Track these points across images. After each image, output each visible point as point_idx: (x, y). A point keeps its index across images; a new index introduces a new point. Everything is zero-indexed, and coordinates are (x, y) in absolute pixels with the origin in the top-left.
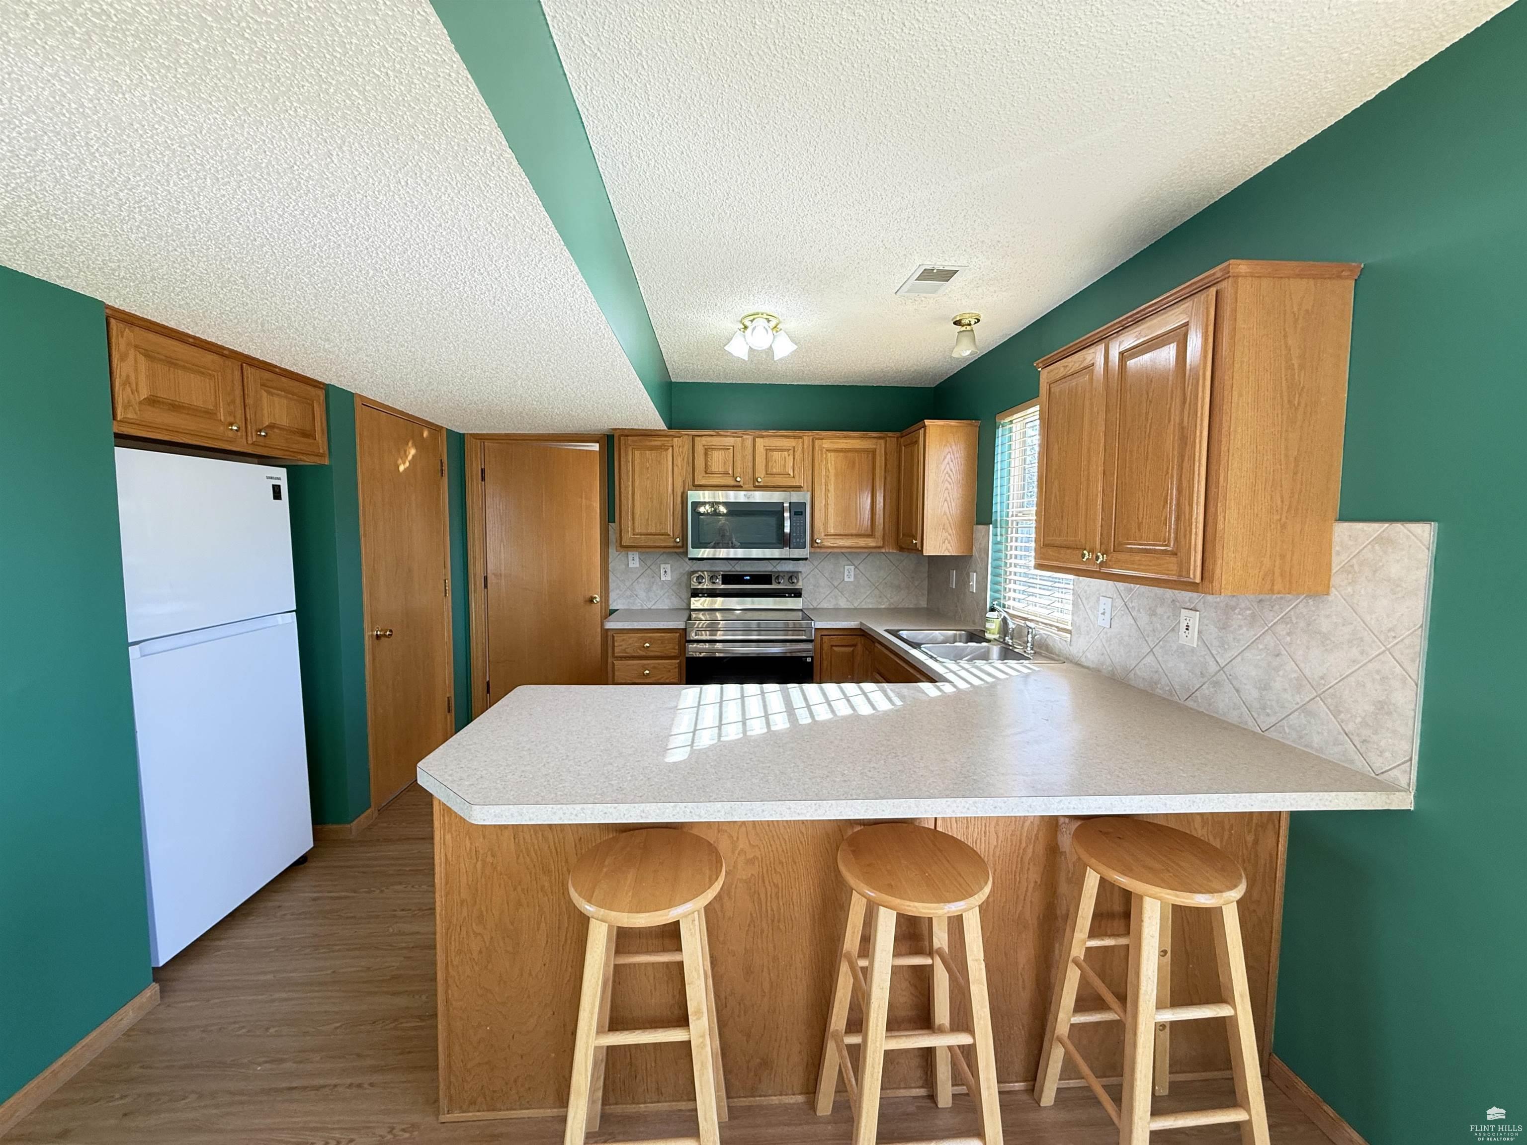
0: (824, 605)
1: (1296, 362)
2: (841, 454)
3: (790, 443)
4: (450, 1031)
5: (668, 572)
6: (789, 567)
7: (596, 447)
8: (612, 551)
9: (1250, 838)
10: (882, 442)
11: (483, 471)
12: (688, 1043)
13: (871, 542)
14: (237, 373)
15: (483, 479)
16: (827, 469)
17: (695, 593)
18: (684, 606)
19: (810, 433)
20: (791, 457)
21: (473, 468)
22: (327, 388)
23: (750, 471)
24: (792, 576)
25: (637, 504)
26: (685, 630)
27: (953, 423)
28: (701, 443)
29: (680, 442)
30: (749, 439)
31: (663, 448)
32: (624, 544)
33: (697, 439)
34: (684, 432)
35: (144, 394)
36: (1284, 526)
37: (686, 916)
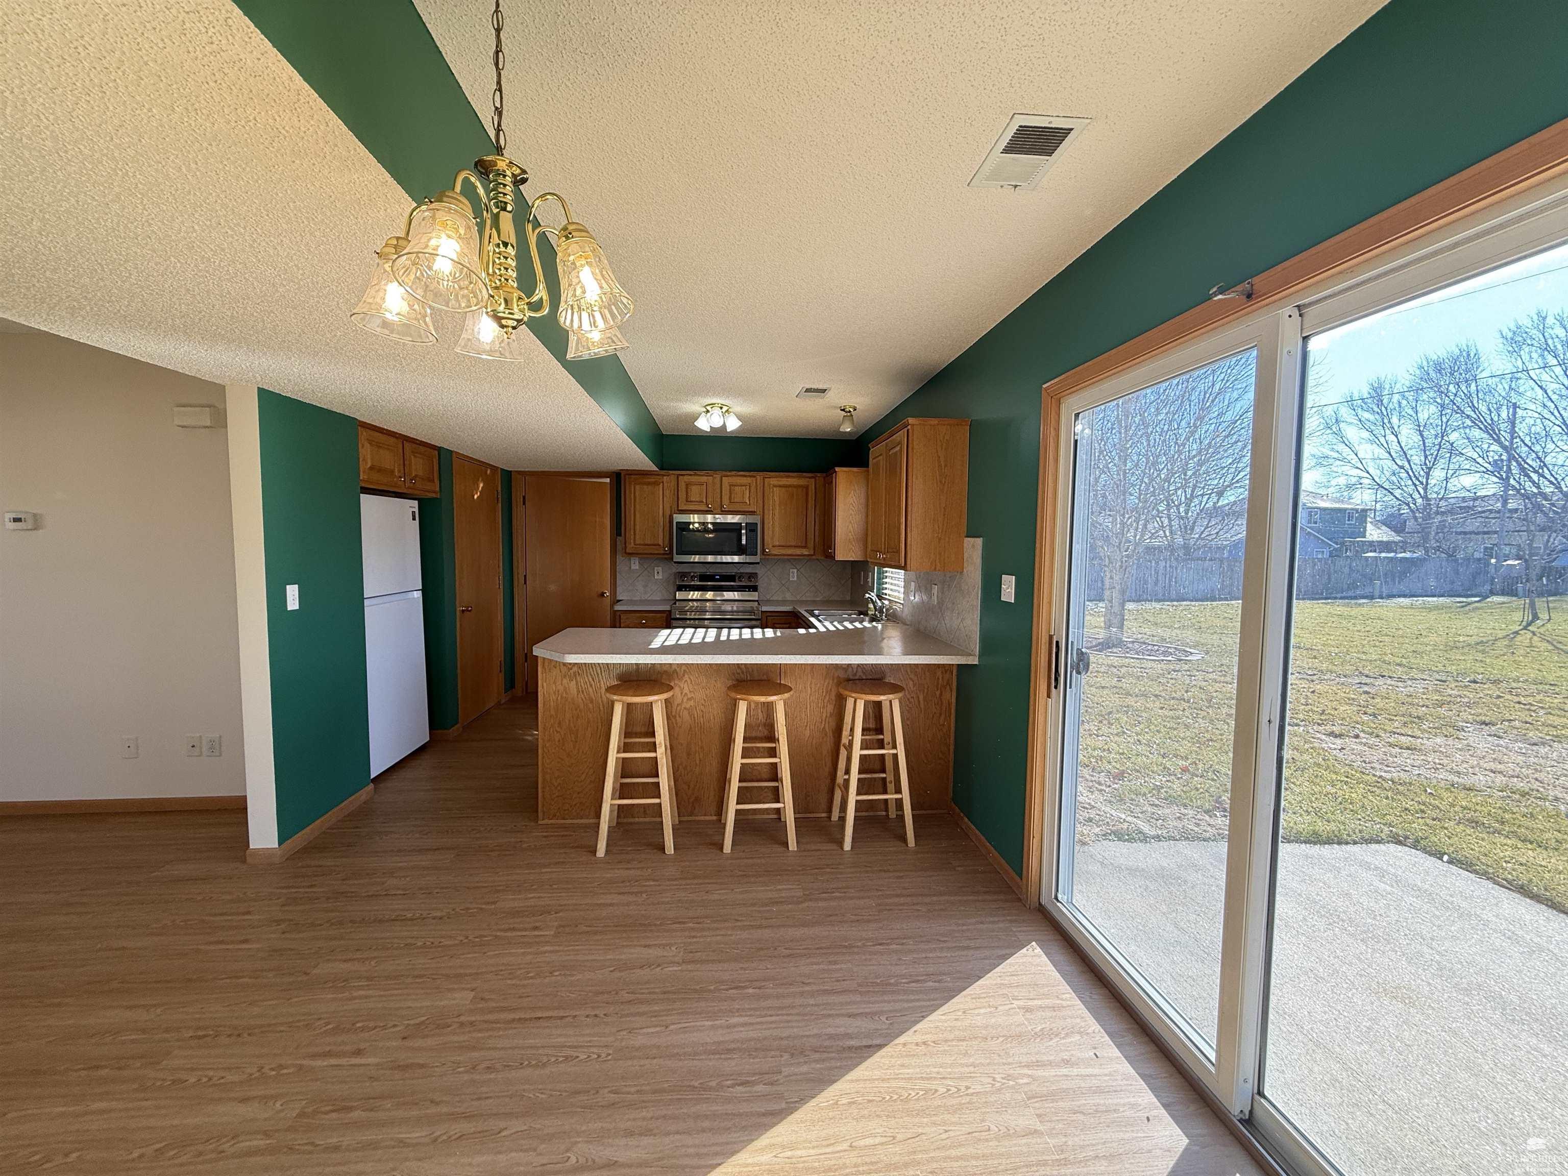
0: (775, 598)
1: (943, 463)
2: (784, 489)
3: (749, 480)
4: (544, 780)
5: (660, 573)
6: (749, 569)
7: (608, 480)
8: (619, 558)
9: (938, 693)
10: (813, 480)
11: (524, 498)
12: (656, 758)
13: (805, 552)
14: (401, 446)
15: (524, 503)
16: (774, 501)
17: (680, 588)
18: (672, 597)
19: (761, 473)
20: (748, 491)
21: (517, 497)
22: (439, 449)
23: (719, 500)
24: (753, 576)
25: (637, 523)
26: (670, 612)
27: (855, 469)
28: (683, 480)
29: (669, 480)
30: (718, 477)
31: (656, 484)
32: (628, 551)
33: (680, 478)
34: (671, 472)
35: (369, 465)
36: (940, 539)
37: (657, 701)
